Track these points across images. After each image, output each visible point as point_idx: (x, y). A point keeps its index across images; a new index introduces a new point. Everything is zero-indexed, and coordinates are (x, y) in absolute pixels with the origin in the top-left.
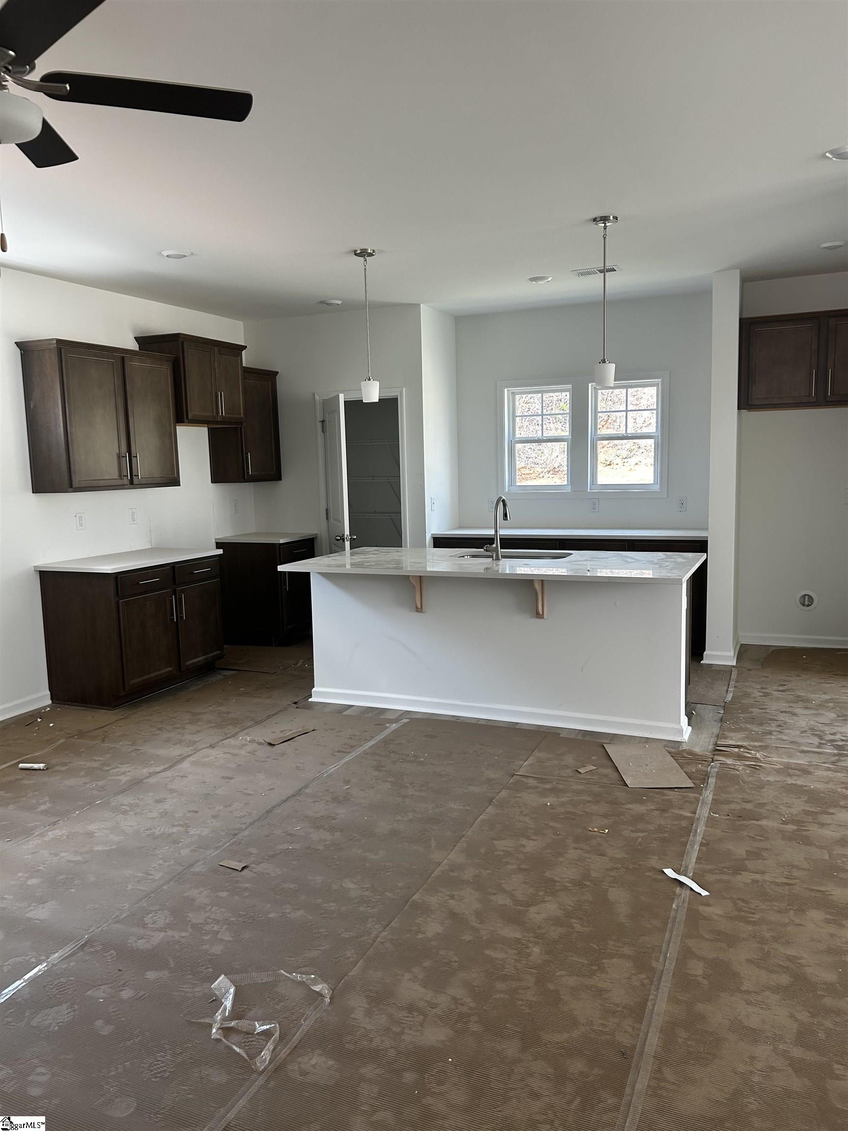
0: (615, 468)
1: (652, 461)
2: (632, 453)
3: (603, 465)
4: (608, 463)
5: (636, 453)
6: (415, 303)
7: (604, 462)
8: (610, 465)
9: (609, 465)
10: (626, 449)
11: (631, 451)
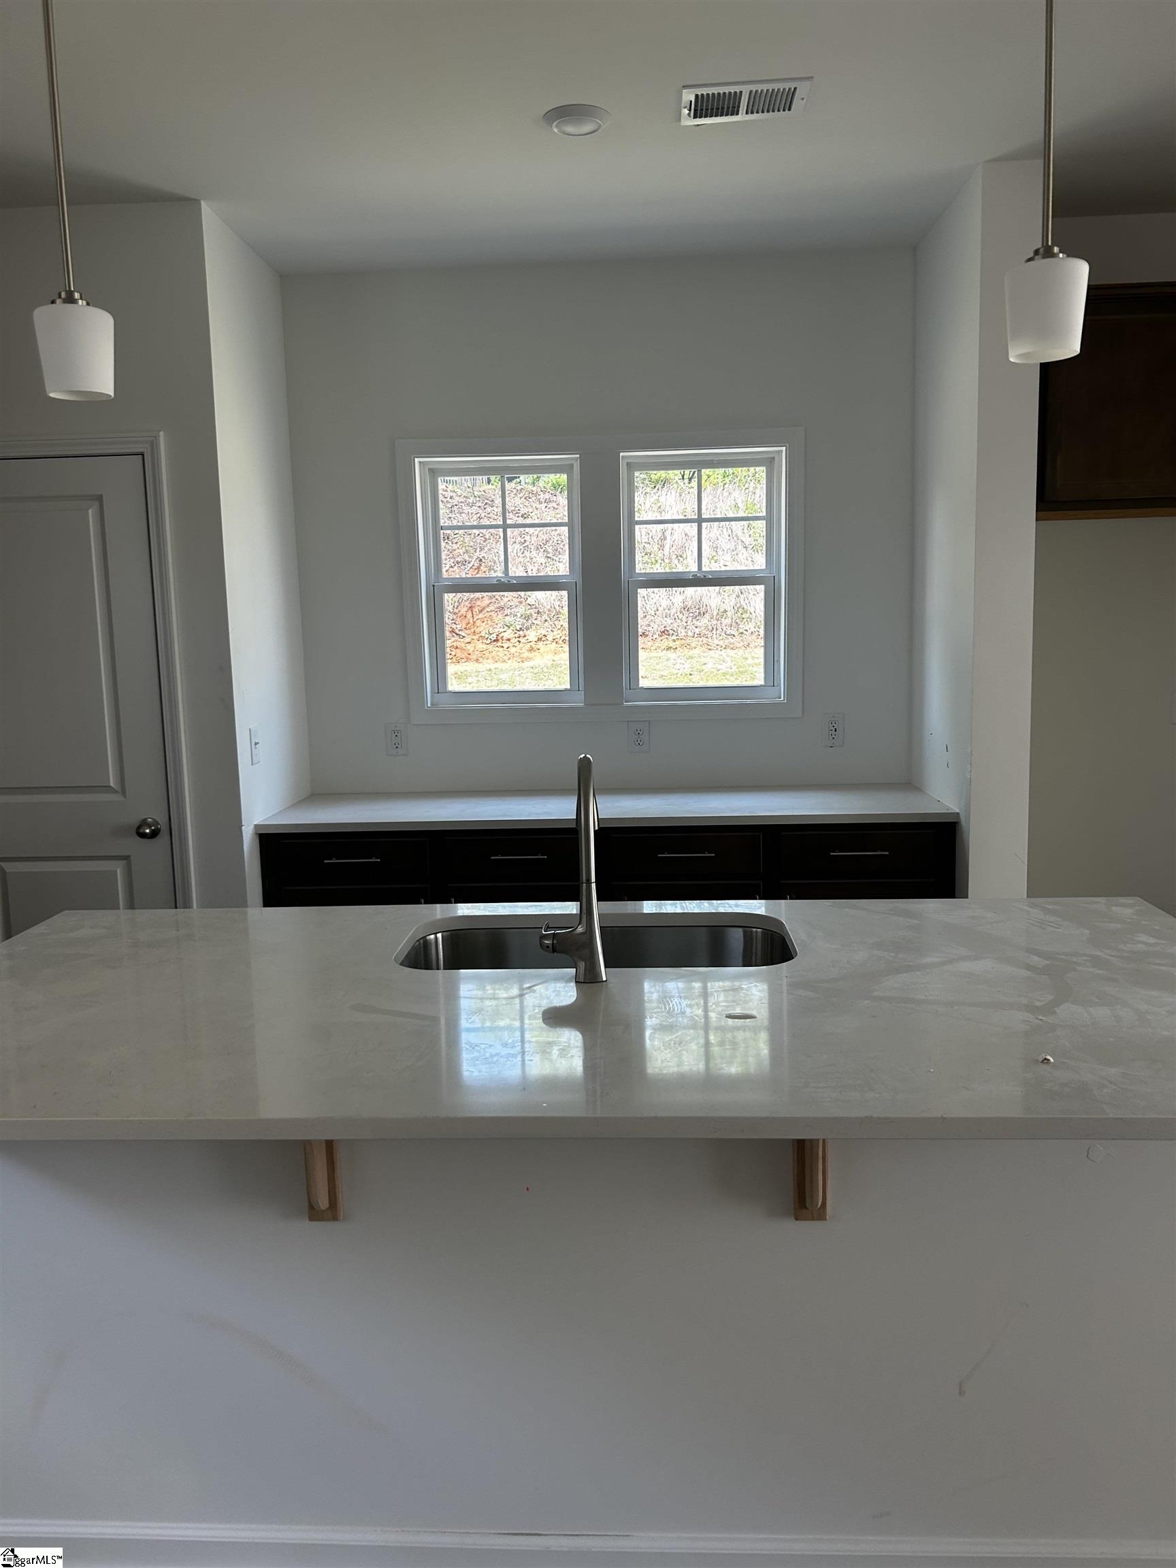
0: (506, 646)
1: (565, 634)
2: (530, 621)
3: (485, 641)
4: (494, 637)
5: (535, 622)
6: (193, 197)
7: (487, 636)
8: (496, 640)
9: (494, 641)
10: (519, 615)
11: (527, 618)
